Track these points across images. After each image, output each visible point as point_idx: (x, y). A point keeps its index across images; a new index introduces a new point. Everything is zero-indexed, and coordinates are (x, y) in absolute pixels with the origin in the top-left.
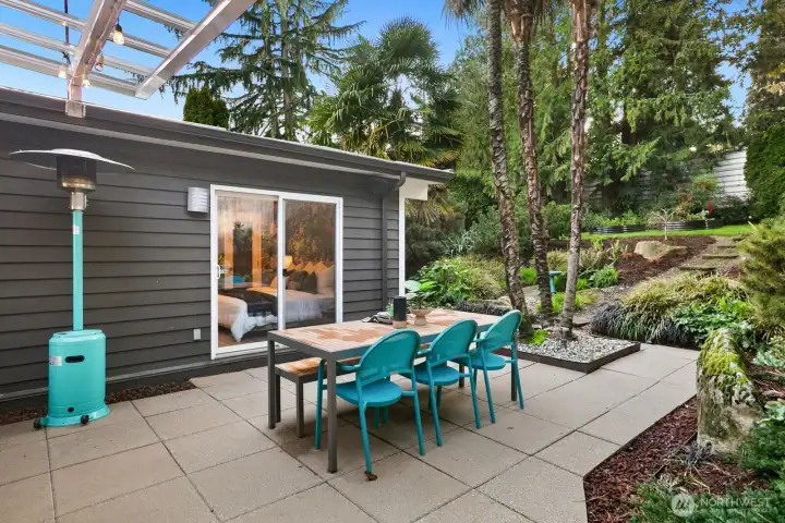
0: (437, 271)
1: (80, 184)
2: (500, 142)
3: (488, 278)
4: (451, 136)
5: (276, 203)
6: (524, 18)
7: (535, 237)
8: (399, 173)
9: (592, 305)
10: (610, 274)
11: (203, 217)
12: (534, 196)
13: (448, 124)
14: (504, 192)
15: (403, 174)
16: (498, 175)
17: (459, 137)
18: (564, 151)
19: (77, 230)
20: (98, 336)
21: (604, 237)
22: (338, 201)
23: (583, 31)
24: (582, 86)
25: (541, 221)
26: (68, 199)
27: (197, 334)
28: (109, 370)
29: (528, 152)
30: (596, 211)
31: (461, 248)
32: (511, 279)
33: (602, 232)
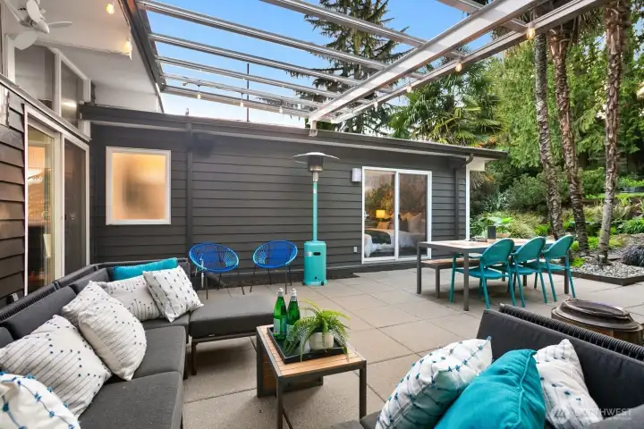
0: (483, 221)
1: (318, 169)
2: (545, 129)
3: (525, 226)
4: (494, 126)
5: (393, 176)
6: (562, 43)
7: (574, 194)
8: (468, 154)
9: (623, 245)
10: (639, 224)
11: (358, 184)
12: (572, 165)
13: (491, 117)
14: (548, 163)
15: (472, 155)
16: (544, 152)
17: (500, 126)
18: (587, 128)
19: (315, 191)
20: (323, 244)
21: (632, 195)
22: (429, 174)
23: (616, 46)
24: (616, 85)
25: (578, 183)
26: (312, 177)
27: (355, 249)
28: (328, 264)
29: (567, 135)
30: (623, 175)
31: (498, 206)
32: (554, 222)
33: (629, 191)
